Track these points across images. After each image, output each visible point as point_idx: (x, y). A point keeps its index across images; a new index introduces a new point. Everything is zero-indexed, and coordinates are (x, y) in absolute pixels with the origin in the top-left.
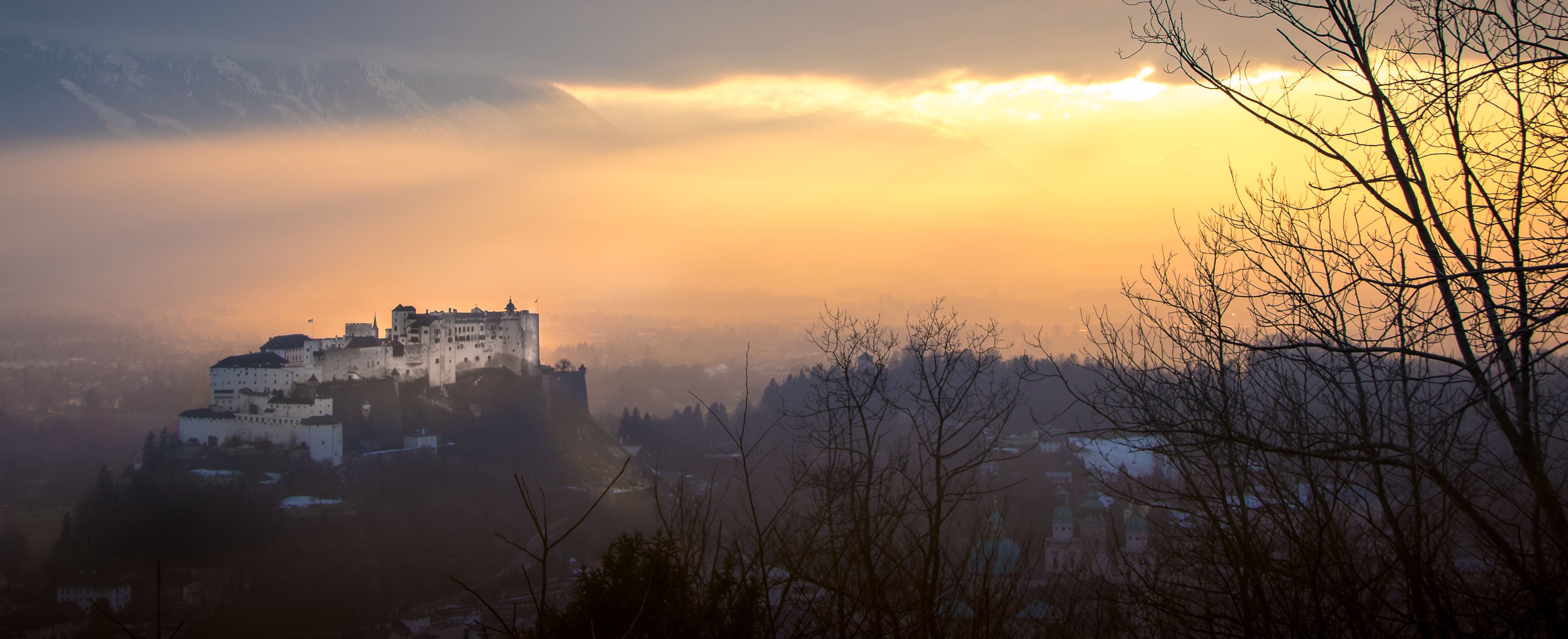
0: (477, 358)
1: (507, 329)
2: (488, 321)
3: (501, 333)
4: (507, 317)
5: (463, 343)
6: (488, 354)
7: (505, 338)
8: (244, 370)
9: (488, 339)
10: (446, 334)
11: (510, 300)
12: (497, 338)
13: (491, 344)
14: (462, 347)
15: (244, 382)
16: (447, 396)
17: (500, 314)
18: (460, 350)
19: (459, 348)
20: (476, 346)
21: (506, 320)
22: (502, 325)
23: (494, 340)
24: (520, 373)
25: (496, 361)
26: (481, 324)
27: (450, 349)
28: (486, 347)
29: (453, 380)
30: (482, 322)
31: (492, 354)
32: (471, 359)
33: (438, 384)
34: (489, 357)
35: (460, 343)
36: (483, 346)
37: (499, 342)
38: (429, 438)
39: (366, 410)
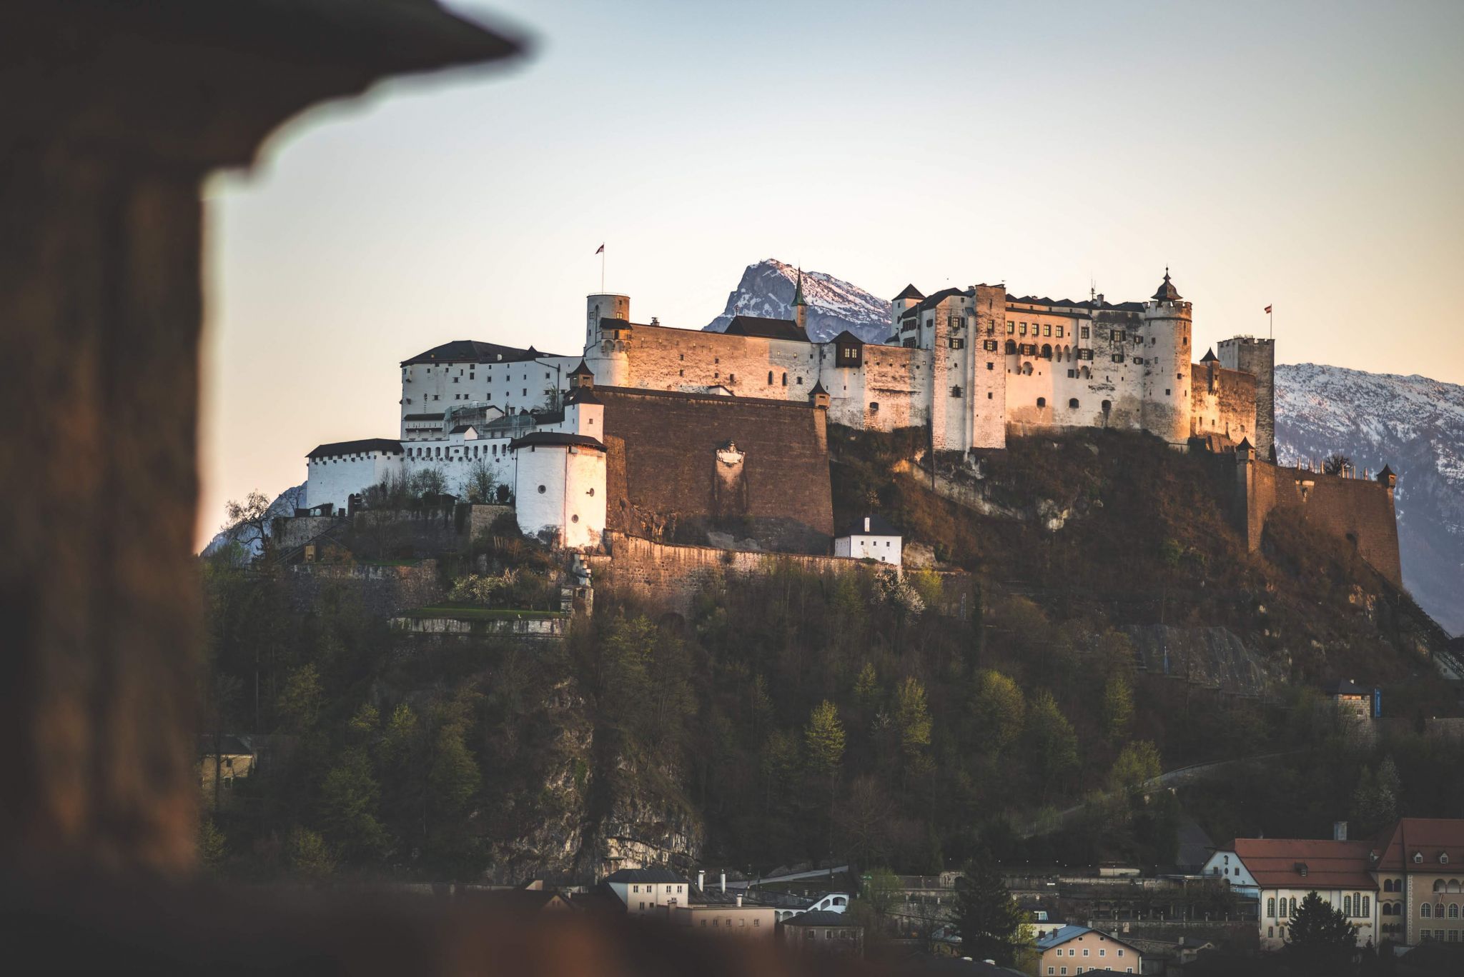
0: (1074, 403)
1: (1154, 340)
2: (1102, 317)
3: (1139, 351)
4: (1153, 313)
5: (1031, 359)
6: (1102, 396)
7: (1147, 363)
8: (466, 367)
9: (1101, 363)
10: (977, 330)
11: (1167, 278)
12: (1128, 361)
13: (1110, 374)
14: (1030, 371)
15: (466, 397)
16: (979, 477)
17: (1139, 307)
18: (1024, 377)
19: (1019, 371)
20: (1071, 374)
21: (1150, 320)
22: (1141, 331)
23: (1121, 365)
24: (1185, 448)
25: (1125, 415)
26: (1083, 323)
27: (990, 366)
28: (1099, 379)
29: (997, 440)
30: (1087, 317)
31: (1116, 398)
32: (1057, 402)
33: (957, 447)
34: (1106, 405)
35: (1023, 359)
36: (1088, 374)
37: (1130, 370)
38: (882, 540)
39: (729, 465)
